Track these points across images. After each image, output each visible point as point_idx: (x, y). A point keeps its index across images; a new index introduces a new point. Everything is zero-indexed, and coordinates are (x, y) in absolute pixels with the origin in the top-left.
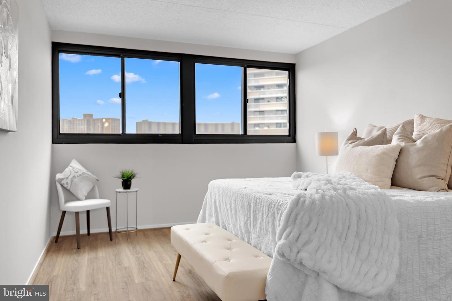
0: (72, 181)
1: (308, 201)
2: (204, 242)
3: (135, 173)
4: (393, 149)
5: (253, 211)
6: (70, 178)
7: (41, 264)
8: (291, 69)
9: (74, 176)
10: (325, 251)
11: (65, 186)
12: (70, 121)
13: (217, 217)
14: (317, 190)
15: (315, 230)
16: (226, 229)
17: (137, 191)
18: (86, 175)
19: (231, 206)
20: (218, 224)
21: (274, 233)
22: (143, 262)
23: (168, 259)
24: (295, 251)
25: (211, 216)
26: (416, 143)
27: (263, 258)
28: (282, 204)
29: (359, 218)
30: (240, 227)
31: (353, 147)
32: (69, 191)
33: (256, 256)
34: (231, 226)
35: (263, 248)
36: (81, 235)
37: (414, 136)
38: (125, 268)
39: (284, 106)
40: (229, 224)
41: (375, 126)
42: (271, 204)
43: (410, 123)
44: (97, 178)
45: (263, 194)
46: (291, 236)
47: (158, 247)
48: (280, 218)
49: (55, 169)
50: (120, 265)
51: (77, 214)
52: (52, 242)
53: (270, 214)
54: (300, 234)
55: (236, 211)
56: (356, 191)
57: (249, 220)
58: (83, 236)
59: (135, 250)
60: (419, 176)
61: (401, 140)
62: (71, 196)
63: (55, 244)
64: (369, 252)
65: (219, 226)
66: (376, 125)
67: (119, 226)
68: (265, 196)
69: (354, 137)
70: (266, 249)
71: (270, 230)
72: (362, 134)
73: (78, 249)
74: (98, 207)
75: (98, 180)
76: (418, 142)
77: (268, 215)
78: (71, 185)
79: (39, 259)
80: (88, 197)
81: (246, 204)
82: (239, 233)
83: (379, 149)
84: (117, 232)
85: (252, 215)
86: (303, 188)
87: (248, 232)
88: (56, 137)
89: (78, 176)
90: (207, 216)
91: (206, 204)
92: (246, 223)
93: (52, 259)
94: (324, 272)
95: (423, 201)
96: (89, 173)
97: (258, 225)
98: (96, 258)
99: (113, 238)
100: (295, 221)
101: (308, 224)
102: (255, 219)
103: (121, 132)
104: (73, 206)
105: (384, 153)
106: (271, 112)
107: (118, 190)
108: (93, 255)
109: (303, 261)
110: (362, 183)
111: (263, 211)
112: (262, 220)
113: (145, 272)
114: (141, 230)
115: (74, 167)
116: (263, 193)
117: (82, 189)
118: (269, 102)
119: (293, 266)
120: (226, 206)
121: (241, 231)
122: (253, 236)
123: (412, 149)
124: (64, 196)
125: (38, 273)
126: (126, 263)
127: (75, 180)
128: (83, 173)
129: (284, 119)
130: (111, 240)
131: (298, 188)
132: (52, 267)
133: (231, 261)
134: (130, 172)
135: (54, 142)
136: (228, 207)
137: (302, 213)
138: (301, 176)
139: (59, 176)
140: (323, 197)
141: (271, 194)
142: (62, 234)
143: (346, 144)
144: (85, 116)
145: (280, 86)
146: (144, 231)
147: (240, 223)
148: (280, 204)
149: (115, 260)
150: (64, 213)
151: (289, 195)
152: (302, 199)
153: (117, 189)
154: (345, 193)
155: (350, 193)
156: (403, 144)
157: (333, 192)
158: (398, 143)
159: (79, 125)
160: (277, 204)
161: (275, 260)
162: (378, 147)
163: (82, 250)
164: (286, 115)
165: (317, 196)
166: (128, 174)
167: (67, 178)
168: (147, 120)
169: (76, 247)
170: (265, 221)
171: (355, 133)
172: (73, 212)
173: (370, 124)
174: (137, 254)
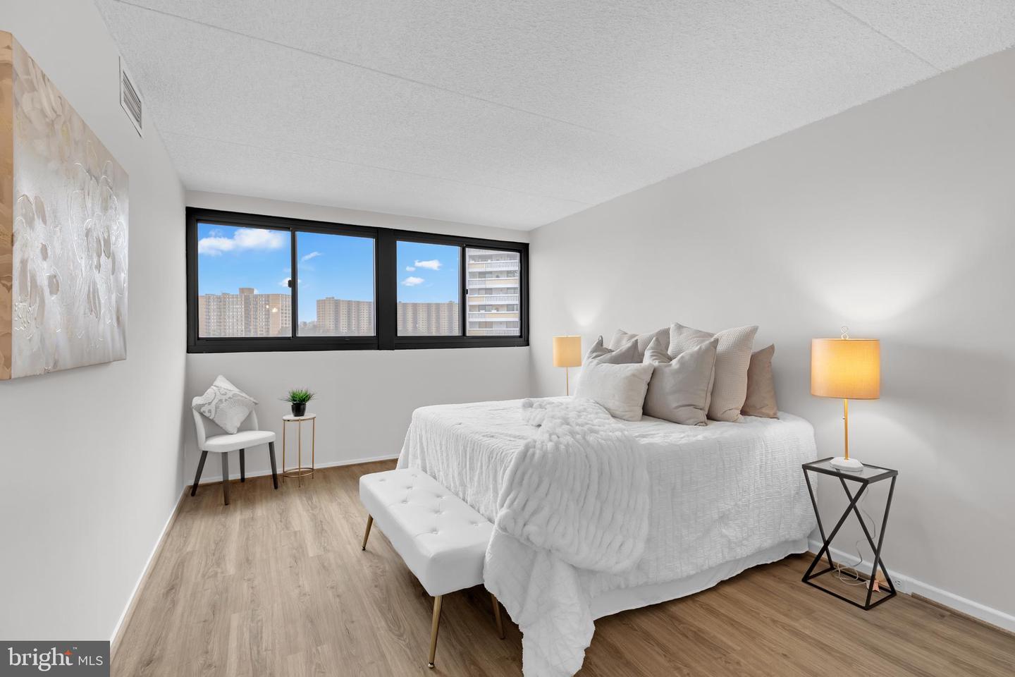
0: (217, 408)
1: (538, 453)
2: (405, 501)
3: (312, 393)
4: (645, 370)
5: (470, 458)
6: (214, 403)
7: (168, 534)
8: (522, 250)
9: (221, 400)
10: (559, 522)
11: (207, 414)
12: (219, 298)
13: (423, 460)
14: (550, 435)
15: (546, 495)
16: (435, 478)
17: (314, 418)
18: (239, 398)
19: (441, 448)
20: (425, 470)
21: (496, 491)
22: (321, 522)
23: (357, 515)
24: (521, 523)
25: (415, 457)
26: (671, 362)
27: (483, 524)
28: (506, 454)
29: (601, 473)
30: (453, 477)
31: (598, 364)
32: (212, 421)
33: (473, 523)
34: (441, 473)
35: (482, 509)
36: (231, 481)
37: (669, 352)
38: (295, 533)
39: (515, 300)
40: (439, 471)
41: (626, 334)
42: (492, 452)
43: (665, 333)
44: (255, 401)
45: (483, 436)
46: (516, 503)
47: (343, 497)
48: (504, 474)
49: (190, 391)
50: (288, 528)
51: (225, 455)
52: (186, 496)
53: (491, 466)
54: (527, 500)
55: (447, 455)
56: (599, 436)
57: (464, 470)
58: (234, 482)
59: (310, 503)
60: (675, 405)
61: (655, 357)
62: (216, 429)
63: (191, 498)
64: (613, 516)
65: (426, 472)
66: (625, 331)
67: (287, 465)
68: (486, 439)
69: (600, 348)
70: (486, 511)
71: (491, 486)
72: (609, 344)
73: (226, 504)
74: (256, 444)
75: (256, 404)
76: (674, 362)
77: (488, 467)
78: (216, 413)
79: (165, 527)
80: (241, 429)
81: (461, 448)
82: (452, 485)
83: (629, 369)
84: (285, 475)
85: (468, 463)
86: (536, 423)
87: (463, 485)
88: (192, 343)
89: (226, 400)
90: (410, 456)
91: (409, 440)
92: (460, 474)
93: (186, 524)
94: (558, 550)
95: (678, 443)
96: (244, 395)
97: (476, 479)
98: (252, 518)
99: (279, 484)
100: (521, 483)
101: (538, 486)
102: (472, 469)
103: (289, 335)
104: (217, 444)
105: (634, 375)
106: (501, 290)
107: (285, 418)
108: (247, 514)
109: (530, 537)
110: (607, 421)
111: (481, 461)
112: (481, 473)
113: (323, 538)
114: (319, 470)
115: (221, 387)
116: (483, 434)
117: (233, 418)
118: (498, 277)
119: (519, 541)
120: (435, 446)
121: (455, 483)
122: (470, 491)
123: (667, 370)
124: (205, 430)
125: (163, 549)
126: (296, 525)
127: (222, 406)
128: (235, 395)
129: (515, 317)
130: (276, 487)
131: (528, 421)
132: (186, 538)
133: (439, 533)
134: (304, 392)
135: (189, 350)
136: (438, 448)
137: (530, 471)
138: (533, 405)
139: (197, 401)
140: (557, 447)
141: (493, 437)
142: (202, 481)
143: (589, 358)
144: (242, 290)
145: (509, 273)
146: (325, 472)
147: (453, 471)
148: (504, 454)
149: (281, 521)
150: (205, 454)
151: (515, 437)
152: (531, 451)
153: (284, 415)
154: (584, 438)
155: (591, 438)
156: (656, 363)
157: (569, 439)
158: (651, 362)
159: (233, 304)
160: (499, 454)
161: (496, 533)
162: (628, 367)
163: (231, 507)
164: (518, 312)
165: (550, 445)
166: (301, 395)
167: (210, 404)
168: (333, 298)
169: (223, 502)
170: (484, 475)
171: (601, 343)
172: (218, 453)
173: (620, 330)
174: (312, 510)
